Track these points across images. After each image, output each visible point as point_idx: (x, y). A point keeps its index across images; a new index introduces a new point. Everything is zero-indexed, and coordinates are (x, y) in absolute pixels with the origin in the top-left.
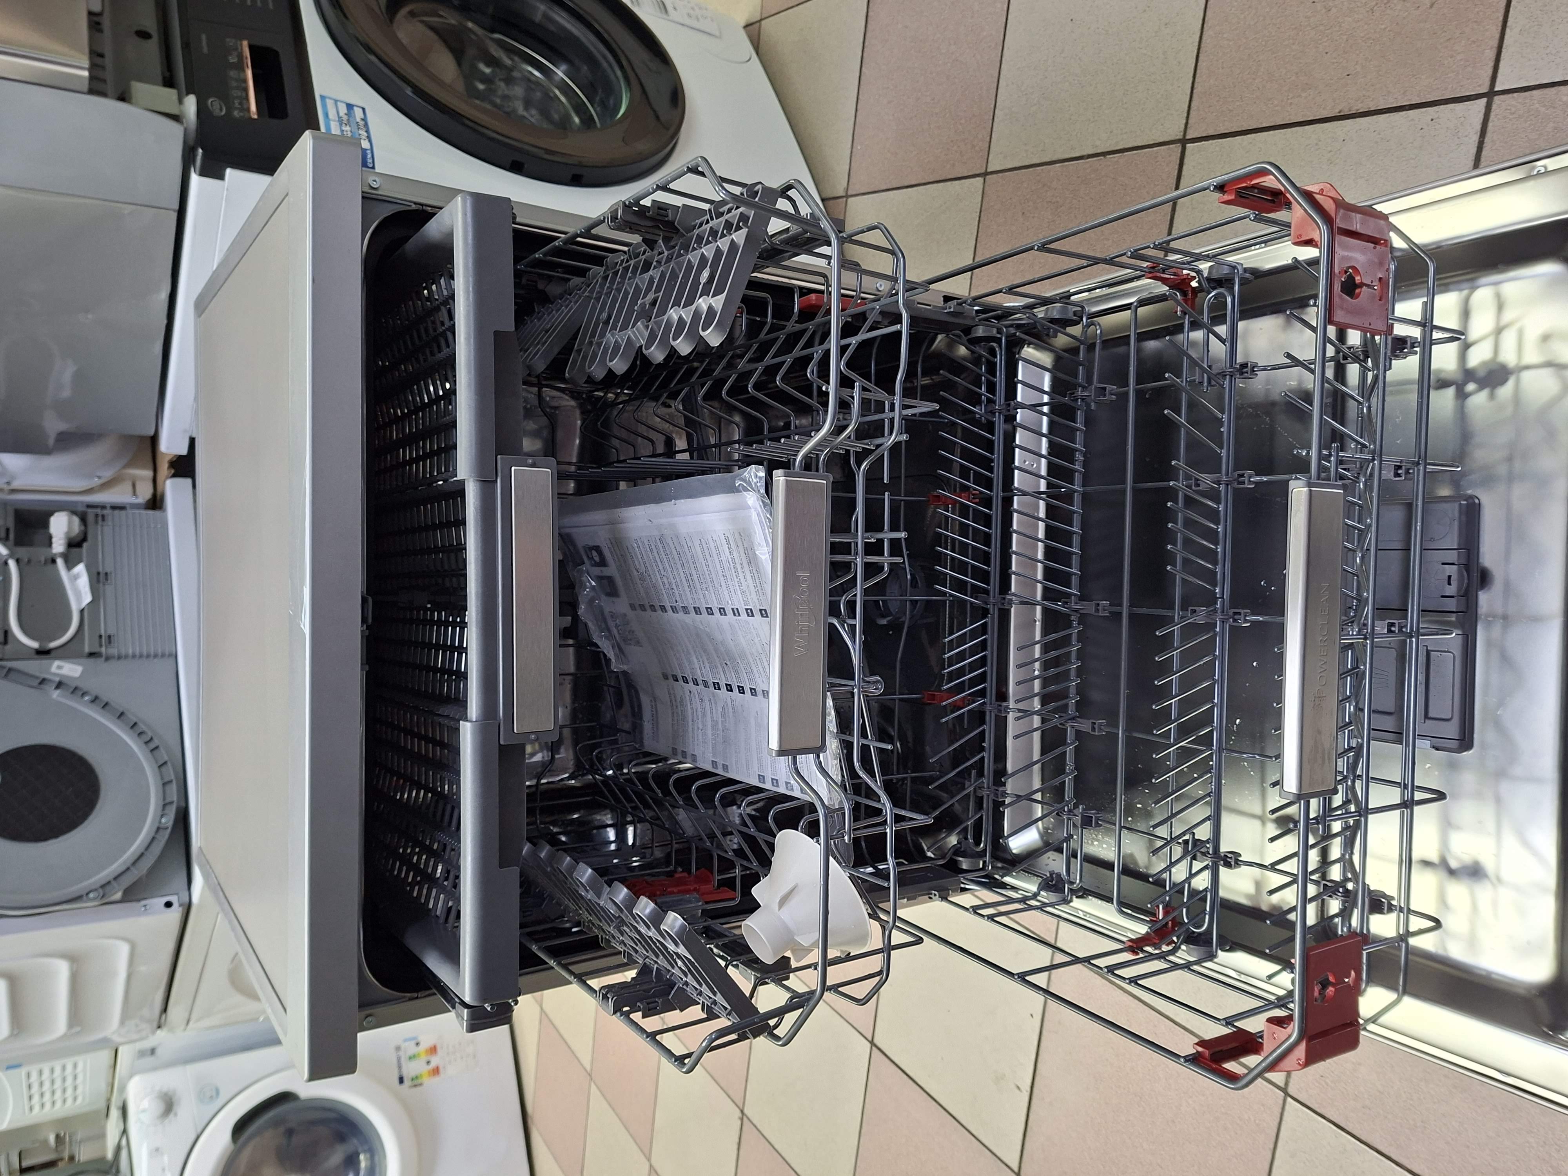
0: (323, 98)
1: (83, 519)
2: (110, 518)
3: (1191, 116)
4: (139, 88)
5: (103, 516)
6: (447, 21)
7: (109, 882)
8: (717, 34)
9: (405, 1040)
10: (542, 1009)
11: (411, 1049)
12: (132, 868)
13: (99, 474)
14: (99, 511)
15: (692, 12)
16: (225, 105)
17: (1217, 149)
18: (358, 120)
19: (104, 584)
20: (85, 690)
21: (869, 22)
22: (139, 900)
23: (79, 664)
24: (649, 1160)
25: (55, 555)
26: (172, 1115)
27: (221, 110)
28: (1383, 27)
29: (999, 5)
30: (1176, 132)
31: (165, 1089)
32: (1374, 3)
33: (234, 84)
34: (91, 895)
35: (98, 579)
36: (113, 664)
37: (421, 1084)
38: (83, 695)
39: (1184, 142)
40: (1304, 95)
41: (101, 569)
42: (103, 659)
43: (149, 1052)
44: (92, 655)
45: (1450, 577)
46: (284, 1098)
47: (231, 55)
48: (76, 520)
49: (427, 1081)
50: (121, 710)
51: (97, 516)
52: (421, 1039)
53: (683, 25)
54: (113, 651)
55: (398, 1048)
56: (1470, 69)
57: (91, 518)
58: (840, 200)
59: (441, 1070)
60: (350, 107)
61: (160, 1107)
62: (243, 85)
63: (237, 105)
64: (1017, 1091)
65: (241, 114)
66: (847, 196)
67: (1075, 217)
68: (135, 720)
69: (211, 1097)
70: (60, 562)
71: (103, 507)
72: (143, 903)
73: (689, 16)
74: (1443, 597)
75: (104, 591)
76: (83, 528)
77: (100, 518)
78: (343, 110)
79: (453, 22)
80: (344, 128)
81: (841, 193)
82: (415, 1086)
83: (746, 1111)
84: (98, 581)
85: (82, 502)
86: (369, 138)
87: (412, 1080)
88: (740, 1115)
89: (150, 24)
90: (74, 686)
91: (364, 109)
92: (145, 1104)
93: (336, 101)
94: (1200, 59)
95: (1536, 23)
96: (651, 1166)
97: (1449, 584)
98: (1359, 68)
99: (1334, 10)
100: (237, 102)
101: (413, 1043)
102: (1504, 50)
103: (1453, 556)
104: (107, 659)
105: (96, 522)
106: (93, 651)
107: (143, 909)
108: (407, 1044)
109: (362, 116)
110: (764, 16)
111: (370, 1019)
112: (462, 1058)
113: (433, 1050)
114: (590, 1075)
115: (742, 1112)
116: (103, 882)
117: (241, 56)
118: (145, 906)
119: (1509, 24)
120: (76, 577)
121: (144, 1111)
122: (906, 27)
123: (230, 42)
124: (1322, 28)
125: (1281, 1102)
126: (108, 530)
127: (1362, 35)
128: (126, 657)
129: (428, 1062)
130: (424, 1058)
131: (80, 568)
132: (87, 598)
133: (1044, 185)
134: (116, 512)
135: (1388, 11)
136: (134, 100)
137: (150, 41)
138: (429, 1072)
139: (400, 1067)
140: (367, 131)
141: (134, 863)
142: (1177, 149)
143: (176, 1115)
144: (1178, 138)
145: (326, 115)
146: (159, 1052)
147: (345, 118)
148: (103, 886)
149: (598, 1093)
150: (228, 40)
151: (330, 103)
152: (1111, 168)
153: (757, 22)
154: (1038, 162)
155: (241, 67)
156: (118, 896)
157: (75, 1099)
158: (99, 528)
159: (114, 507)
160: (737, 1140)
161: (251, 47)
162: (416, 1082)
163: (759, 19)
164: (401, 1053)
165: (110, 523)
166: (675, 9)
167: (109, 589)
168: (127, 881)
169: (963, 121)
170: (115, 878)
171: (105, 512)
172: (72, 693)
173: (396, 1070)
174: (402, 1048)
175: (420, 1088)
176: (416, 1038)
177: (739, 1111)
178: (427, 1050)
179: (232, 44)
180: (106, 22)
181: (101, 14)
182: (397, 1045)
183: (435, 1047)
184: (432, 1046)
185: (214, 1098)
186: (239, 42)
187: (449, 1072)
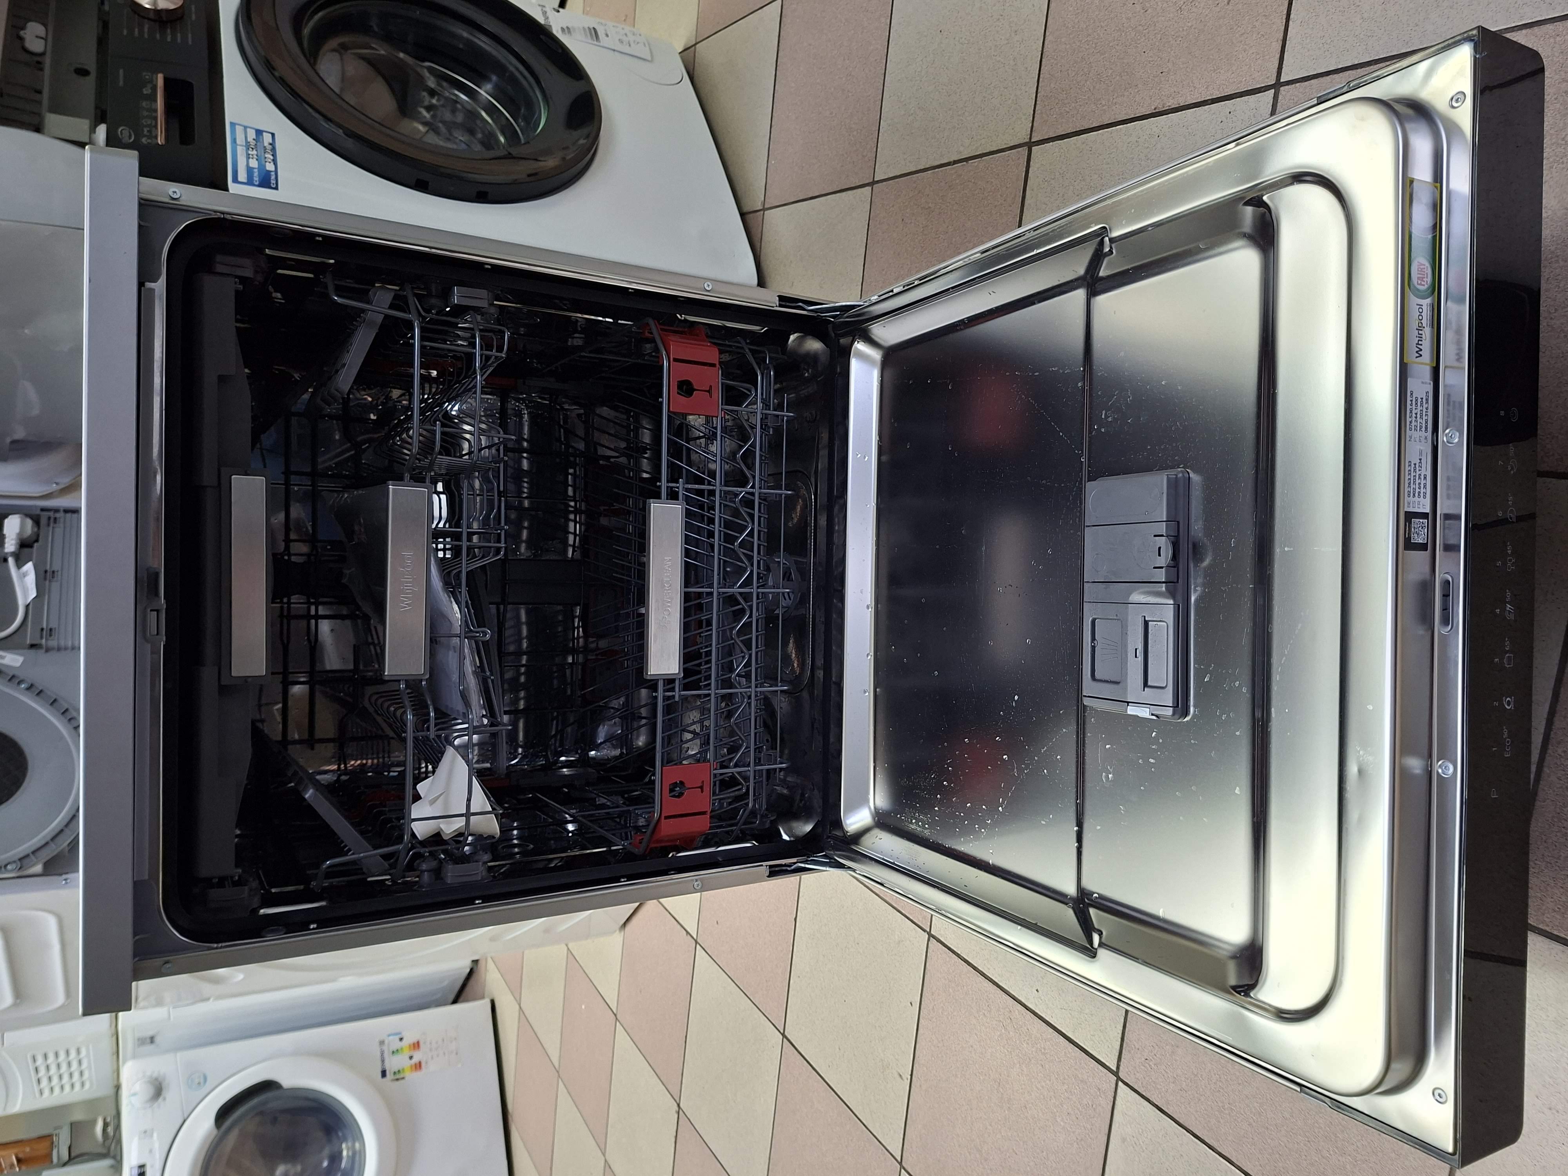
0: (233, 125)
1: (37, 521)
2: (62, 520)
3: (1036, 119)
4: (52, 120)
5: (55, 519)
6: (378, 52)
7: (27, 856)
8: (649, 58)
9: (389, 1036)
10: (520, 1008)
11: (397, 1045)
12: (51, 843)
13: (57, 481)
14: (51, 514)
15: (624, 38)
16: (133, 131)
17: (1057, 150)
18: (266, 144)
19: (50, 581)
20: (22, 678)
21: (781, 41)
22: (61, 875)
23: (21, 655)
24: (604, 1155)
25: (7, 553)
26: (160, 1100)
27: (130, 137)
28: (1190, 24)
29: (883, 20)
30: (1023, 137)
31: (155, 1075)
32: (1182, 2)
33: (145, 113)
34: (9, 867)
35: (44, 577)
36: (53, 656)
37: (403, 1078)
38: (19, 683)
39: (1030, 145)
40: (1126, 94)
41: (48, 568)
42: (44, 650)
43: (148, 1041)
44: (32, 646)
45: (1160, 548)
46: (267, 1086)
47: (146, 87)
48: (29, 522)
49: (409, 1075)
50: (55, 697)
51: (49, 518)
52: (405, 1035)
53: (614, 50)
54: (53, 643)
55: (382, 1043)
56: (1259, 61)
57: (43, 521)
58: (758, 213)
59: (423, 1065)
60: (259, 133)
61: (150, 1091)
62: (154, 114)
63: (145, 132)
64: (899, 1079)
65: (149, 141)
66: (764, 210)
67: (944, 221)
68: (66, 706)
69: (199, 1083)
70: (11, 560)
71: (56, 510)
72: (64, 876)
73: (621, 41)
74: (1155, 568)
75: (50, 586)
76: (36, 529)
77: (52, 520)
78: (252, 134)
79: (383, 52)
80: (250, 152)
81: (759, 206)
82: (397, 1080)
83: (681, 1105)
84: (45, 579)
85: (36, 506)
86: (275, 161)
87: (395, 1073)
88: (677, 1109)
89: (90, 61)
90: (11, 674)
91: (273, 135)
92: (138, 1087)
93: (245, 128)
94: (1043, 63)
95: (1314, 14)
96: (606, 1161)
97: (1160, 555)
98: (1170, 65)
99: (1150, 11)
100: (146, 130)
101: (397, 1037)
102: (1288, 42)
103: (1162, 528)
104: (47, 650)
105: (49, 525)
106: (34, 642)
107: (64, 882)
108: (391, 1038)
109: (271, 141)
110: (698, 41)
111: (168, 966)
112: (444, 1054)
113: (416, 1046)
114: (558, 1072)
115: (679, 1105)
116: (22, 855)
117: (154, 88)
118: (65, 880)
119: (1292, 16)
120: (25, 575)
121: (134, 1094)
122: (810, 45)
123: (146, 75)
124: (1140, 28)
125: (1114, 1086)
126: (59, 531)
127: (1173, 33)
128: (66, 649)
129: (411, 1058)
130: (406, 1053)
131: (29, 567)
132: (33, 594)
133: (919, 192)
134: (69, 515)
135: (1194, 9)
136: (46, 131)
137: (87, 78)
138: (411, 1066)
139: (383, 1061)
140: (274, 155)
141: (53, 839)
142: (1024, 151)
143: (164, 1099)
144: (1025, 141)
145: (234, 141)
146: (158, 1040)
147: (253, 143)
148: (20, 859)
149: (565, 1091)
150: (144, 74)
151: (239, 130)
152: (972, 173)
153: (692, 46)
154: (914, 169)
155: (153, 98)
156: (38, 868)
157: (83, 1084)
158: (51, 528)
159: (66, 511)
160: (675, 1134)
161: (166, 80)
162: (398, 1076)
163: (694, 43)
164: (385, 1048)
165: (62, 525)
166: (607, 35)
167: (55, 586)
168: (46, 854)
169: (855, 133)
170: (34, 852)
171: (57, 515)
172: (10, 680)
173: (379, 1063)
174: (386, 1042)
175: (402, 1081)
176: (400, 1033)
177: (676, 1105)
178: (410, 1045)
179: (147, 77)
180: (47, 61)
181: (43, 54)
182: (382, 1039)
183: (418, 1042)
184: (416, 1042)
185: (202, 1084)
186: (155, 76)
187: (431, 1067)
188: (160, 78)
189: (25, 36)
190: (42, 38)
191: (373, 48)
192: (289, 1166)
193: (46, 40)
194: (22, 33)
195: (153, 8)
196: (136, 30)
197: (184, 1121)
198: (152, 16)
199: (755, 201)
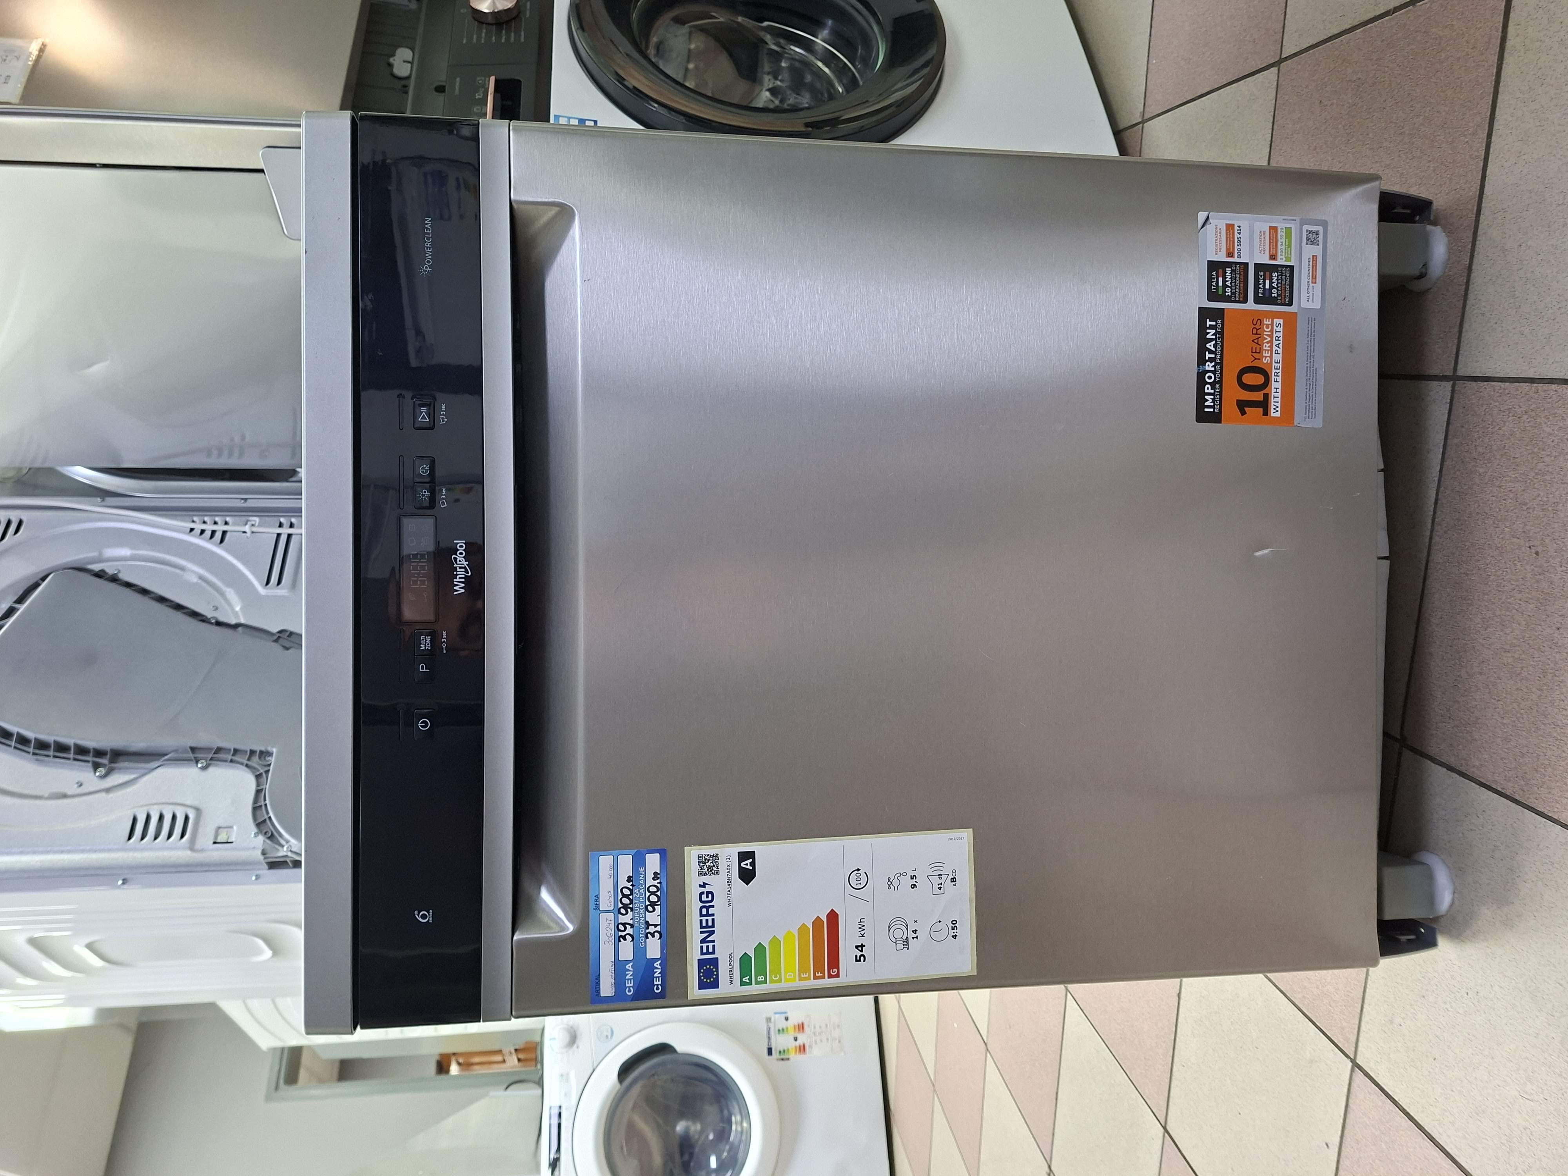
0: (557, 117)
6: (717, 20)
9: (775, 1013)
10: (900, 1007)
11: (782, 1024)
26: (575, 1046)
37: (788, 1059)
46: (663, 1049)
47: (478, 91)
49: (792, 1055)
52: (791, 1014)
55: (769, 1020)
59: (807, 1048)
61: (567, 1037)
66: (1143, 122)
69: (607, 1037)
79: (722, 20)
82: (783, 1059)
83: (1052, 1168)
87: (780, 1053)
88: (1048, 1170)
92: (556, 1032)
101: (783, 1016)
108: (777, 1016)
112: (828, 1040)
113: (801, 1027)
114: (933, 1084)
115: (1050, 1167)
117: (486, 89)
121: (555, 1040)
123: (480, 80)
129: (796, 1039)
130: (792, 1034)
138: (796, 1048)
139: (769, 1039)
143: (579, 1046)
149: (941, 1111)
150: (478, 79)
155: (483, 101)
161: (496, 81)
162: (784, 1058)
164: (771, 1025)
173: (766, 1040)
174: (773, 1019)
175: (786, 1062)
176: (786, 1013)
177: (1046, 1166)
178: (795, 1026)
179: (480, 82)
180: (412, 83)
181: (408, 78)
182: (768, 1016)
183: (803, 1024)
184: (800, 1023)
185: (609, 1037)
186: (487, 79)
187: (816, 1051)
188: (492, 79)
189: (394, 62)
190: (409, 62)
191: (715, 17)
192: (690, 1123)
193: (412, 63)
194: (391, 60)
195: (491, 11)
196: (475, 36)
197: (594, 1071)
198: (490, 20)
199: (1130, 115)
